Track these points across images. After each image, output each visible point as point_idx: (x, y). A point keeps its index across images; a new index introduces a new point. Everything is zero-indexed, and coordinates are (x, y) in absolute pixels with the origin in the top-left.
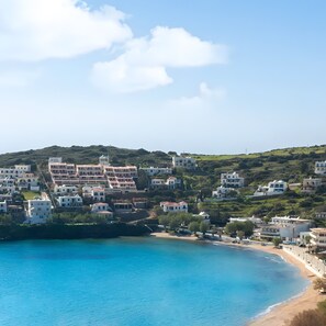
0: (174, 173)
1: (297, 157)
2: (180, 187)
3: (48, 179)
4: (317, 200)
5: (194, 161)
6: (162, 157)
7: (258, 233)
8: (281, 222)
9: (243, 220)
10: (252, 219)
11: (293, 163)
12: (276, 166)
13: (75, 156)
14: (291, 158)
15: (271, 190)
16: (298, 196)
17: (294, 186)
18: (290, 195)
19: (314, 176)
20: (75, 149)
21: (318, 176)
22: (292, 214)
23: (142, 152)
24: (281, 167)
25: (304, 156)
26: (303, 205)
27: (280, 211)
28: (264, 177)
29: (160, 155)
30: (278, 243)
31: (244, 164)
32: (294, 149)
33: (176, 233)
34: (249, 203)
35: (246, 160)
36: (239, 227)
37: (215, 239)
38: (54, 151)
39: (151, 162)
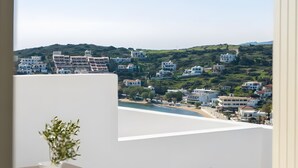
0: (132, 61)
1: (209, 51)
2: (136, 70)
3: (53, 65)
4: (223, 78)
5: (145, 53)
6: (124, 51)
7: (185, 99)
8: (199, 92)
9: (176, 91)
10: (181, 90)
11: (206, 55)
12: (196, 57)
13: (69, 50)
14: (205, 52)
15: (193, 72)
16: (210, 76)
17: (208, 70)
18: (205, 75)
19: (220, 63)
20: (69, 46)
21: (222, 63)
22: (207, 87)
23: (112, 48)
24: (199, 58)
25: (214, 51)
26: (213, 81)
27: (198, 85)
28: (189, 64)
29: (123, 49)
30: (198, 105)
31: (176, 55)
32: (207, 46)
33: (134, 99)
34: (179, 80)
35: (177, 53)
36: (174, 95)
37: (158, 103)
38: (56, 47)
39: (118, 55)
